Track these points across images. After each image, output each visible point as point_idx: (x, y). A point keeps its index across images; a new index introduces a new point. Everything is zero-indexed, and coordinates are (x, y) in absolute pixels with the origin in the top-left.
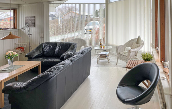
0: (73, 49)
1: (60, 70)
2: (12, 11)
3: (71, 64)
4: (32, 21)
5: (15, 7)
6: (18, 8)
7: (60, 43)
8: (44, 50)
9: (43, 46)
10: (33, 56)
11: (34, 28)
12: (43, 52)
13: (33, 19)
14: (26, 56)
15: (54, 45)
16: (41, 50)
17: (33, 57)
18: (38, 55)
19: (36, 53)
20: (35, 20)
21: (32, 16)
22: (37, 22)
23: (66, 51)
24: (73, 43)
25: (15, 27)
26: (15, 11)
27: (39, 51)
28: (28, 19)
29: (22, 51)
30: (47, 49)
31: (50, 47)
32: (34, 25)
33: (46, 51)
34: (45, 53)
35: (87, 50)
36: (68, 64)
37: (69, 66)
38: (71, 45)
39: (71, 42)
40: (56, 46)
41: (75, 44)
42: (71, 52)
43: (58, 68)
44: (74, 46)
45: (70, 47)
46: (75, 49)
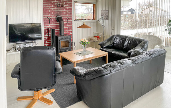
0: (142, 46)
1: (117, 69)
2: (92, 5)
3: (131, 65)
4: (106, 14)
5: (94, 2)
6: (96, 2)
7: (130, 38)
8: (114, 42)
9: (114, 37)
10: (104, 45)
11: (108, 20)
12: (114, 43)
13: (107, 12)
14: (99, 44)
15: (124, 38)
16: (112, 42)
17: (105, 47)
18: (108, 45)
19: (107, 43)
20: (108, 13)
21: (106, 9)
22: (110, 16)
23: (135, 47)
24: (144, 40)
25: (94, 19)
26: (94, 5)
27: (110, 42)
28: (103, 12)
29: (97, 39)
30: (117, 41)
31: (119, 40)
32: (107, 17)
33: (116, 43)
34: (115, 45)
35: (159, 52)
36: (127, 65)
37: (128, 68)
38: (141, 42)
39: (141, 38)
40: (125, 40)
41: (147, 41)
42: (140, 50)
43: (114, 66)
44: (144, 44)
45: (139, 43)
46: (145, 47)
